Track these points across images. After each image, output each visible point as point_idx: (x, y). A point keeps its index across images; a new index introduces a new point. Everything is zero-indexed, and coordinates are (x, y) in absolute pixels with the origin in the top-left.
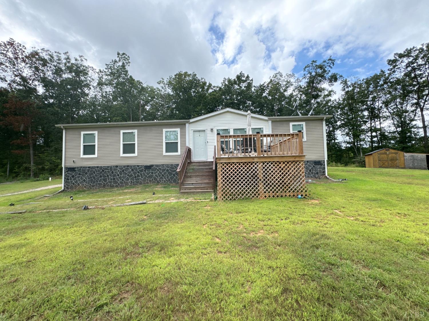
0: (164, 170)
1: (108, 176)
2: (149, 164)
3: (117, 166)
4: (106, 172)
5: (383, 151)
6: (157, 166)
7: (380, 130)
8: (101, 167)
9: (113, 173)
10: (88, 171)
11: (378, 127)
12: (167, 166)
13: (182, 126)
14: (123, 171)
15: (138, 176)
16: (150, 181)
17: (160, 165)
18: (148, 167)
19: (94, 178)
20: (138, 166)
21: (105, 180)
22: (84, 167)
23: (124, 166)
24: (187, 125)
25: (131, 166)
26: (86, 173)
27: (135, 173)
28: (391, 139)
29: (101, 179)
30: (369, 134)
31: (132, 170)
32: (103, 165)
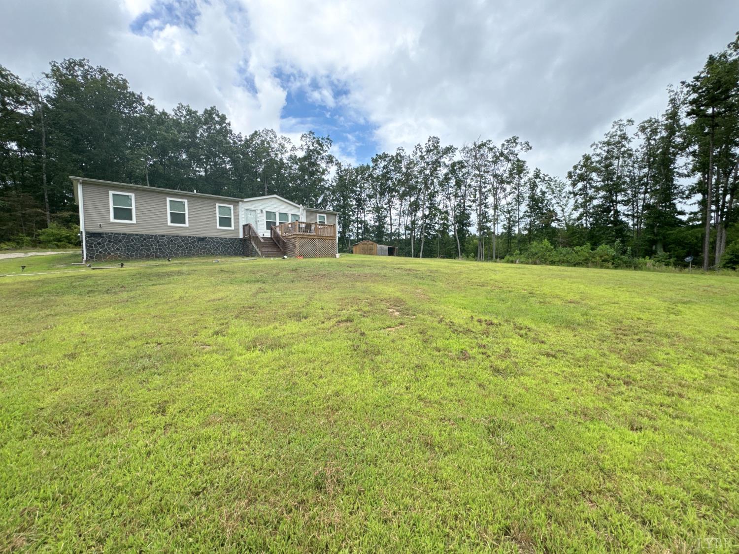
0: (217, 243)
1: (152, 245)
2: (202, 236)
3: (163, 236)
4: (149, 241)
5: (365, 242)
6: (211, 238)
7: (364, 221)
8: (142, 236)
9: (158, 242)
10: (123, 239)
11: (363, 219)
12: (221, 239)
13: (236, 203)
14: (172, 241)
15: (190, 247)
16: (204, 252)
17: (213, 238)
18: (201, 239)
19: (133, 247)
20: (190, 237)
21: (148, 250)
22: (115, 234)
23: (173, 237)
24: (240, 203)
25: (181, 237)
26: (120, 241)
27: (186, 244)
28: (371, 232)
29: (142, 249)
30: (355, 225)
31: (183, 241)
32: (144, 233)
